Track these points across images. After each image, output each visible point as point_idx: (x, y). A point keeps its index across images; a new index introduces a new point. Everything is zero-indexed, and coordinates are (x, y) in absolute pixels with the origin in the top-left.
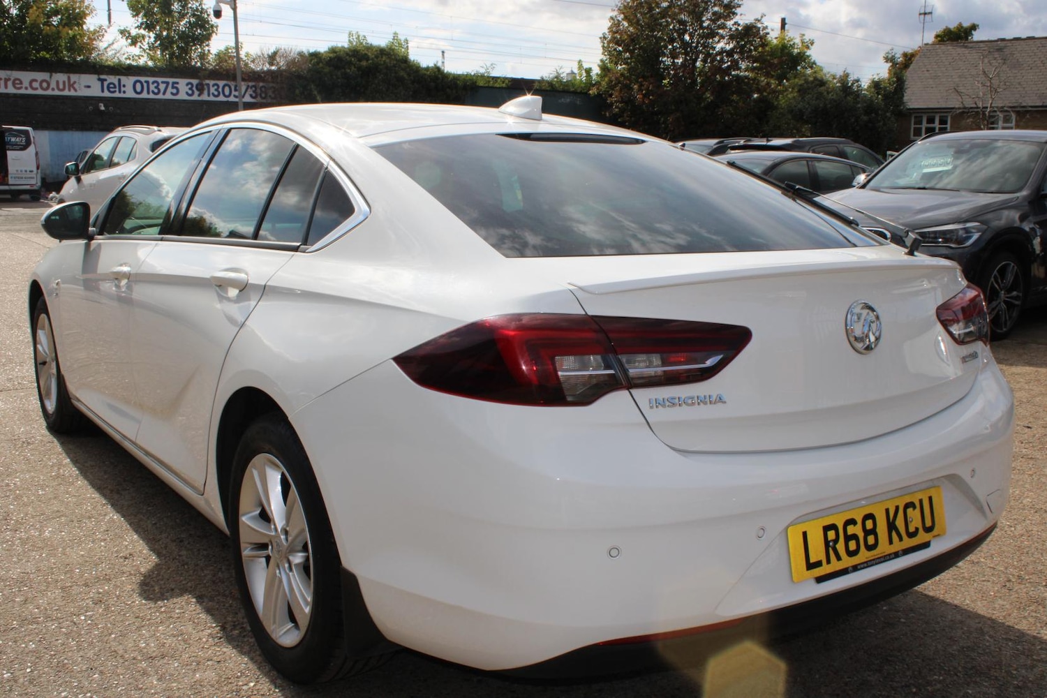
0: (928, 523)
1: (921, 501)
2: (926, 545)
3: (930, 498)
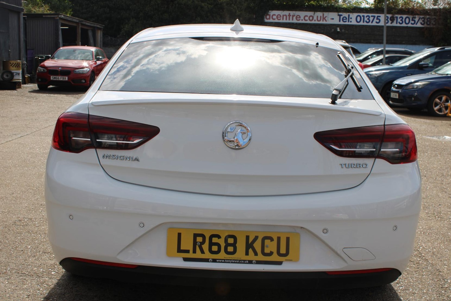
0: (283, 251)
1: (279, 239)
2: (280, 263)
3: (288, 239)
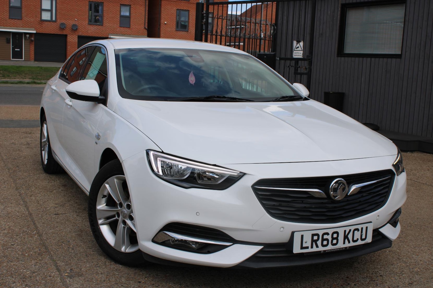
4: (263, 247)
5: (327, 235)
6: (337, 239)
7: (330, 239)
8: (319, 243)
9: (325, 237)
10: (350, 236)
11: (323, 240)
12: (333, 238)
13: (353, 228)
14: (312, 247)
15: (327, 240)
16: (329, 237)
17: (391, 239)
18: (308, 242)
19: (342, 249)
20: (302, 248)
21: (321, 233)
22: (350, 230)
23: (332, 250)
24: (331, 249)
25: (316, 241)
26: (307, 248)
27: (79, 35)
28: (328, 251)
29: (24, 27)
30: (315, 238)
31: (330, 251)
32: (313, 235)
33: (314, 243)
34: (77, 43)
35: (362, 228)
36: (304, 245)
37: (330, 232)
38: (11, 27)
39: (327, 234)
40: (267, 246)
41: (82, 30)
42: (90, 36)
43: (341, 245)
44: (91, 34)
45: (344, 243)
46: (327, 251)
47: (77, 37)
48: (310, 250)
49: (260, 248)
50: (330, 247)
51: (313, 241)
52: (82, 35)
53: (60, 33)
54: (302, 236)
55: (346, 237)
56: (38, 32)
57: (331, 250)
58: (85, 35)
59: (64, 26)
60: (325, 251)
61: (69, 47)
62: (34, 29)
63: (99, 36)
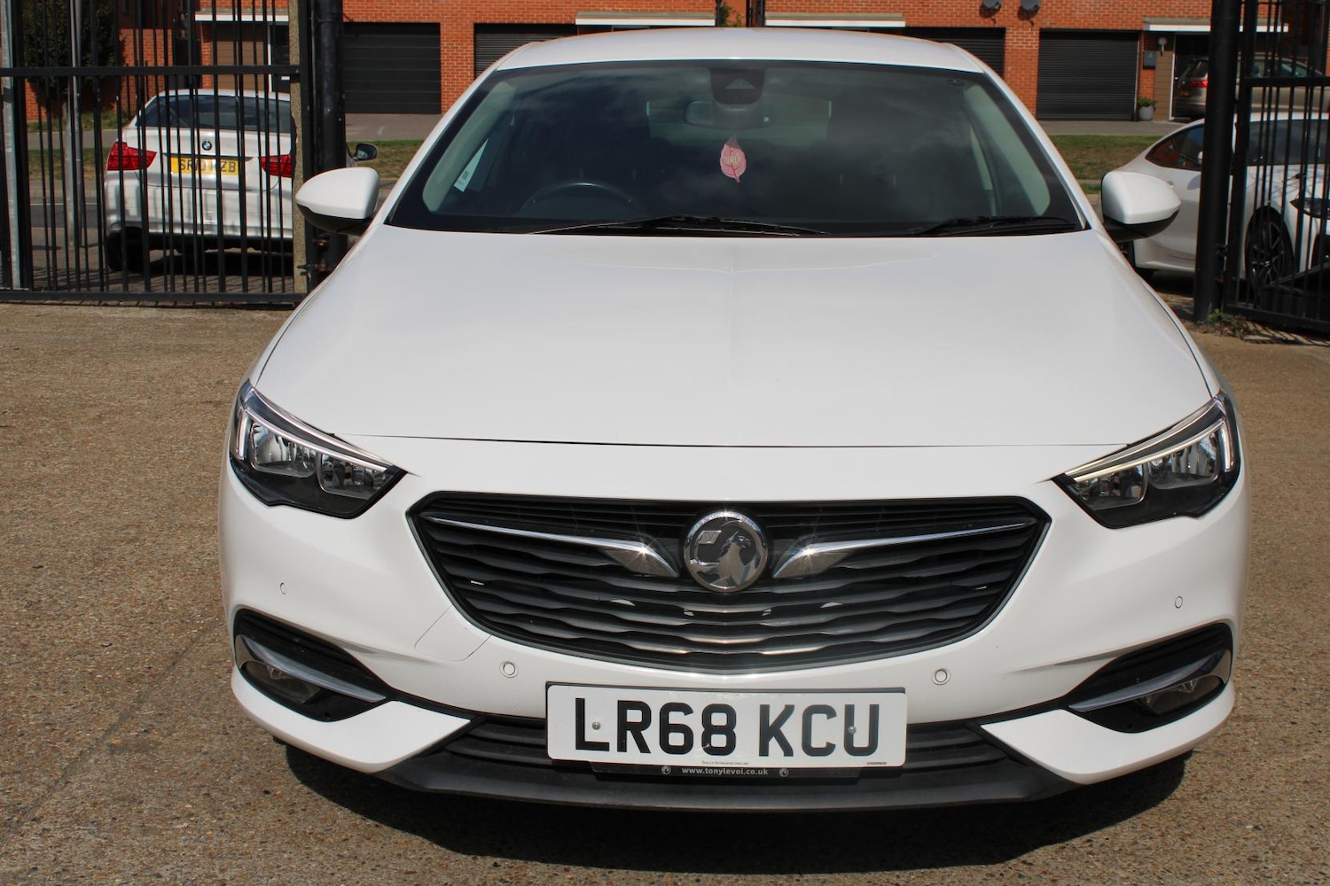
4: (468, 721)
5: (682, 714)
6: (728, 730)
7: (698, 731)
8: (652, 735)
9: (675, 718)
10: (792, 730)
11: (666, 728)
12: (710, 730)
13: (802, 703)
14: (622, 747)
15: (685, 730)
16: (695, 723)
17: (1061, 772)
18: (603, 726)
19: (753, 772)
20: (582, 744)
21: (656, 702)
22: (789, 710)
23: (711, 772)
24: (706, 765)
25: (637, 729)
26: (604, 747)
27: (1044, 27)
28: (692, 771)
29: (870, 12)
30: (634, 716)
31: (700, 771)
32: (624, 706)
33: (629, 733)
34: (1036, 54)
35: (850, 710)
36: (590, 736)
37: (698, 703)
38: (833, 12)
39: (686, 709)
40: (480, 720)
41: (1054, 9)
42: (1082, 27)
43: (746, 756)
44: (1082, 21)
45: (764, 751)
46: (685, 771)
47: (1036, 33)
48: (612, 756)
49: (458, 723)
50: (697, 758)
51: (623, 726)
52: (1054, 27)
53: (982, 23)
54: (580, 704)
55: (770, 731)
56: (912, 25)
57: (704, 768)
58: (1063, 27)
59: (995, 2)
60: (676, 769)
61: (1009, 69)
62: (900, 15)
63: (1110, 28)
